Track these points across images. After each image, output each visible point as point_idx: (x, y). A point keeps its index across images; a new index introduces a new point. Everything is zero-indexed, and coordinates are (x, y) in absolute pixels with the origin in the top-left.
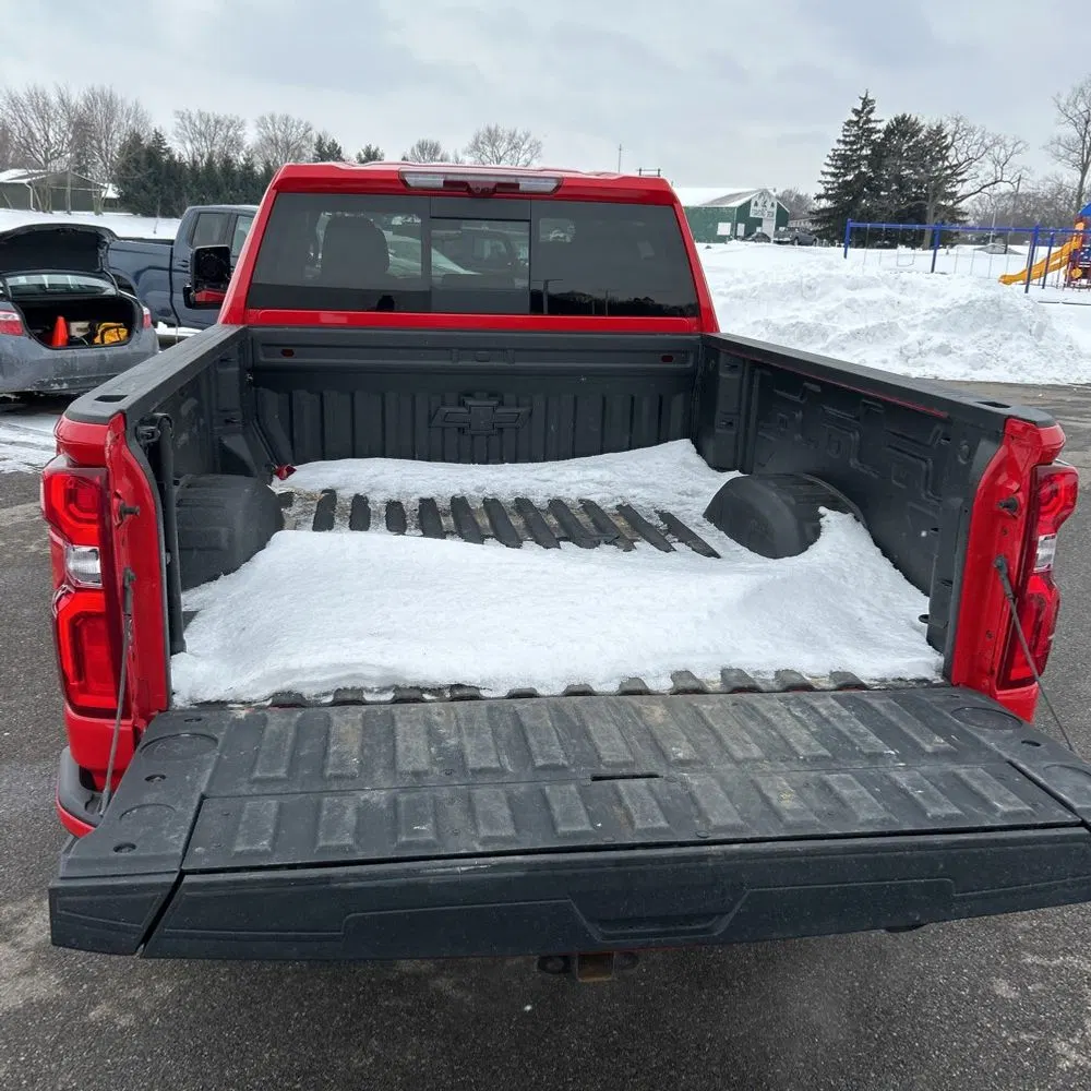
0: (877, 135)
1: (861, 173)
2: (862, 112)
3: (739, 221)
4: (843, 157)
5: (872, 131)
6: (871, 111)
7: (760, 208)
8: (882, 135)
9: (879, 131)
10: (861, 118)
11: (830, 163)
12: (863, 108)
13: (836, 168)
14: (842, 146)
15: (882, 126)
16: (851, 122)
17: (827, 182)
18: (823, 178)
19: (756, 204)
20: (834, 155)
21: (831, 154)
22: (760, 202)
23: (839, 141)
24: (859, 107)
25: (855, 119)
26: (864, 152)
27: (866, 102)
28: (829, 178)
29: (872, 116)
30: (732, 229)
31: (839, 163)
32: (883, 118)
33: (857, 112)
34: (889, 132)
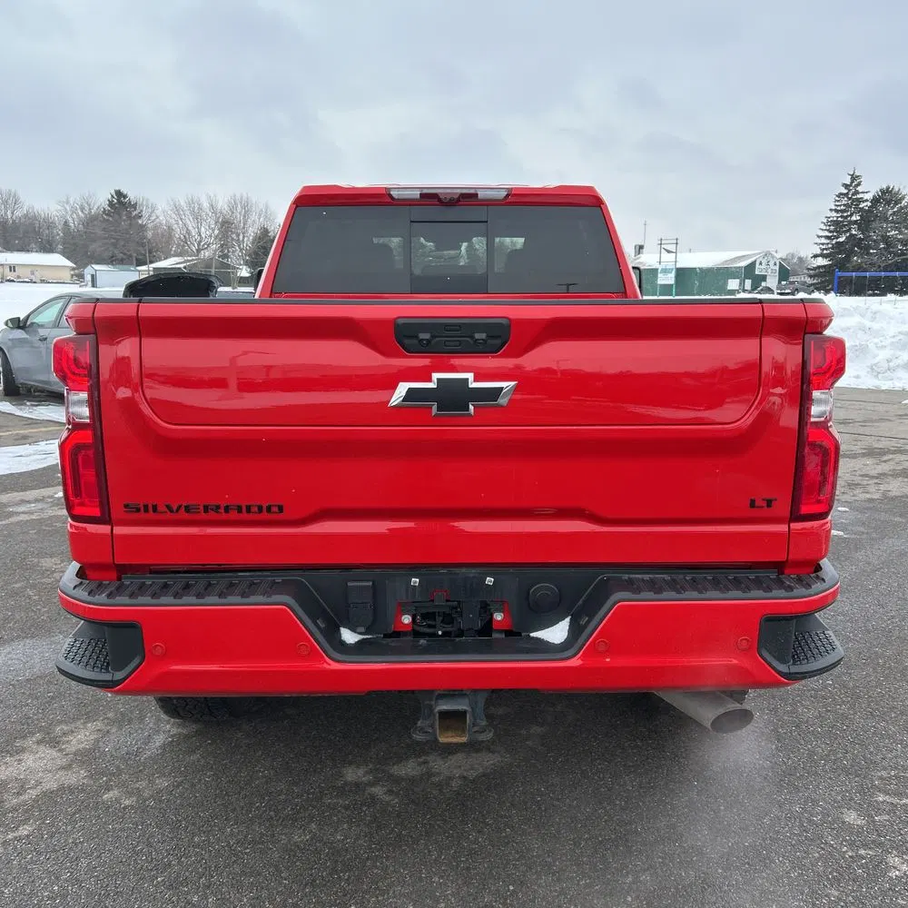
0: (865, 204)
1: (852, 235)
2: (851, 185)
3: (746, 277)
4: (836, 223)
5: (860, 201)
6: (859, 184)
7: (764, 266)
8: (869, 204)
9: (867, 201)
10: (850, 190)
11: (824, 228)
12: (852, 182)
13: (830, 232)
14: (835, 214)
15: (869, 196)
16: (841, 194)
17: (823, 244)
18: (818, 241)
19: (761, 264)
20: (828, 222)
21: (825, 221)
22: (764, 262)
23: (831, 210)
24: (848, 182)
25: (846, 191)
26: (854, 218)
27: (854, 178)
28: (823, 240)
29: (859, 189)
30: (740, 284)
31: (832, 227)
32: (869, 190)
33: (846, 186)
34: (875, 201)
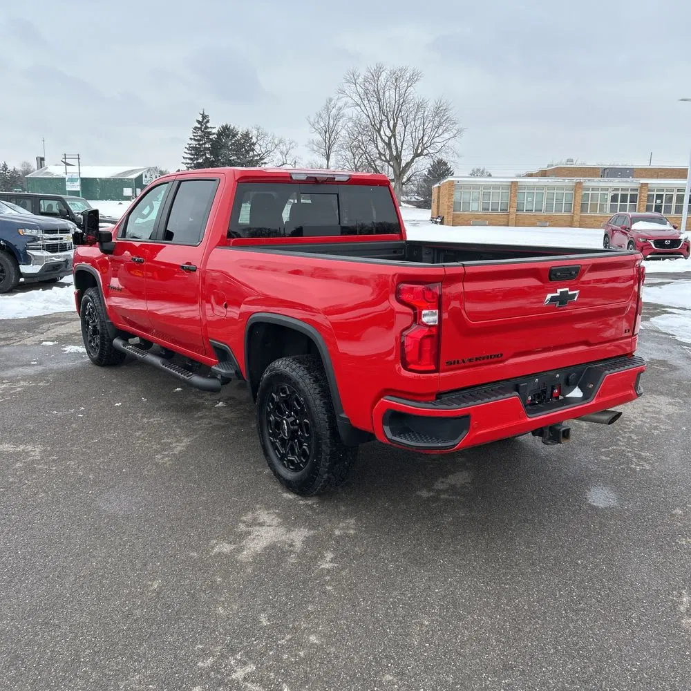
0: (213, 136)
1: (207, 158)
2: (202, 122)
3: (136, 187)
4: (194, 148)
5: (210, 133)
6: (208, 121)
7: (148, 179)
8: (215, 136)
9: (214, 134)
10: (202, 125)
11: (188, 152)
12: (203, 120)
13: (192, 155)
14: (193, 142)
15: (214, 131)
16: (197, 128)
17: (188, 164)
18: (184, 161)
19: (146, 177)
20: (190, 147)
21: (188, 147)
22: (148, 175)
23: (191, 139)
24: (200, 119)
25: (199, 126)
26: (207, 146)
27: (204, 117)
28: (188, 161)
29: (209, 125)
30: (133, 192)
31: (193, 152)
32: (215, 126)
33: (199, 122)
34: (219, 134)
